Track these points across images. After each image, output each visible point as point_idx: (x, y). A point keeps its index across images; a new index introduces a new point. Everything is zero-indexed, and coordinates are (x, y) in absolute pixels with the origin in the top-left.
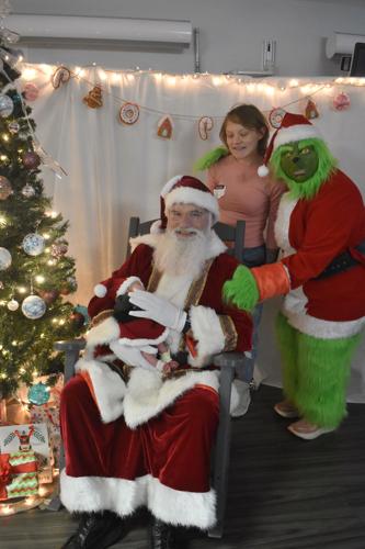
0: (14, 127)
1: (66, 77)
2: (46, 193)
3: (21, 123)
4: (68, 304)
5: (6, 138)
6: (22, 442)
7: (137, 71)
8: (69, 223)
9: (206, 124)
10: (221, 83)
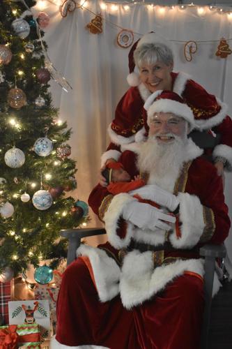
0: (29, 47)
1: (72, 8)
2: (54, 104)
3: (35, 44)
4: (70, 198)
5: (22, 57)
6: (27, 316)
7: (132, 2)
8: (72, 130)
9: (191, 47)
10: (205, 12)
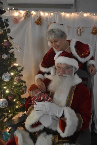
1: (28, 15)
7: (55, 12)
8: (24, 68)
9: (80, 30)
10: (87, 16)
